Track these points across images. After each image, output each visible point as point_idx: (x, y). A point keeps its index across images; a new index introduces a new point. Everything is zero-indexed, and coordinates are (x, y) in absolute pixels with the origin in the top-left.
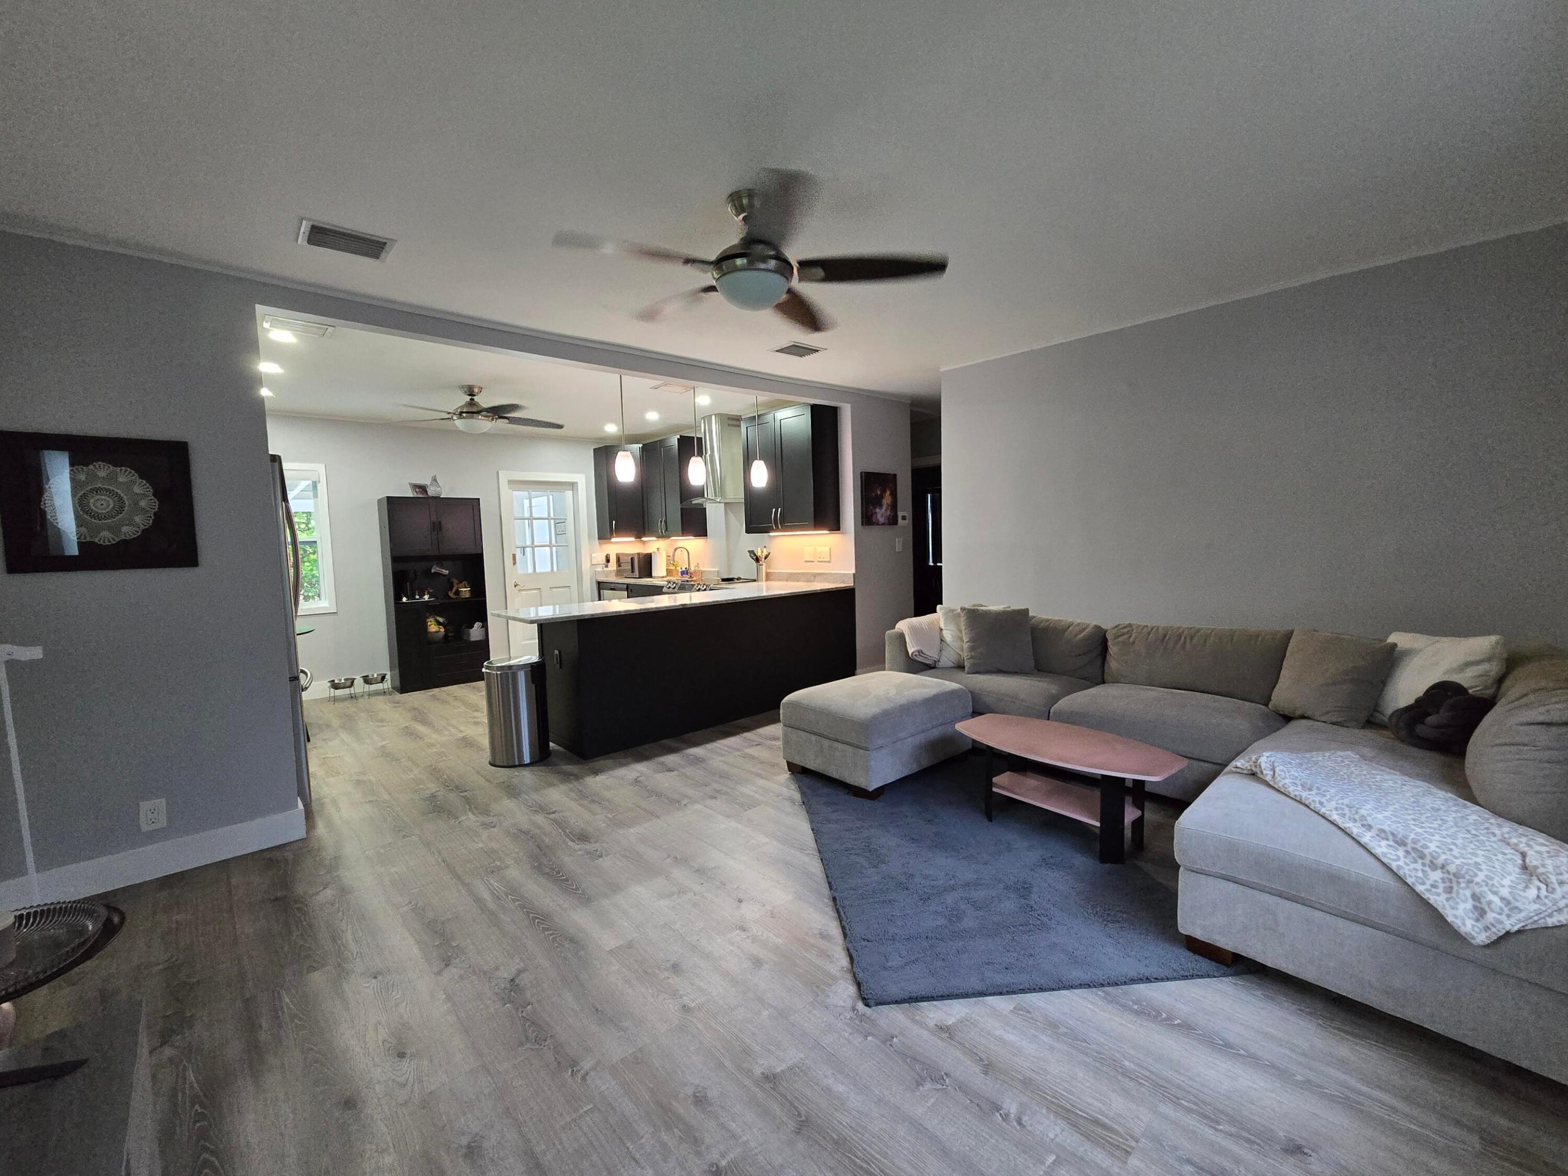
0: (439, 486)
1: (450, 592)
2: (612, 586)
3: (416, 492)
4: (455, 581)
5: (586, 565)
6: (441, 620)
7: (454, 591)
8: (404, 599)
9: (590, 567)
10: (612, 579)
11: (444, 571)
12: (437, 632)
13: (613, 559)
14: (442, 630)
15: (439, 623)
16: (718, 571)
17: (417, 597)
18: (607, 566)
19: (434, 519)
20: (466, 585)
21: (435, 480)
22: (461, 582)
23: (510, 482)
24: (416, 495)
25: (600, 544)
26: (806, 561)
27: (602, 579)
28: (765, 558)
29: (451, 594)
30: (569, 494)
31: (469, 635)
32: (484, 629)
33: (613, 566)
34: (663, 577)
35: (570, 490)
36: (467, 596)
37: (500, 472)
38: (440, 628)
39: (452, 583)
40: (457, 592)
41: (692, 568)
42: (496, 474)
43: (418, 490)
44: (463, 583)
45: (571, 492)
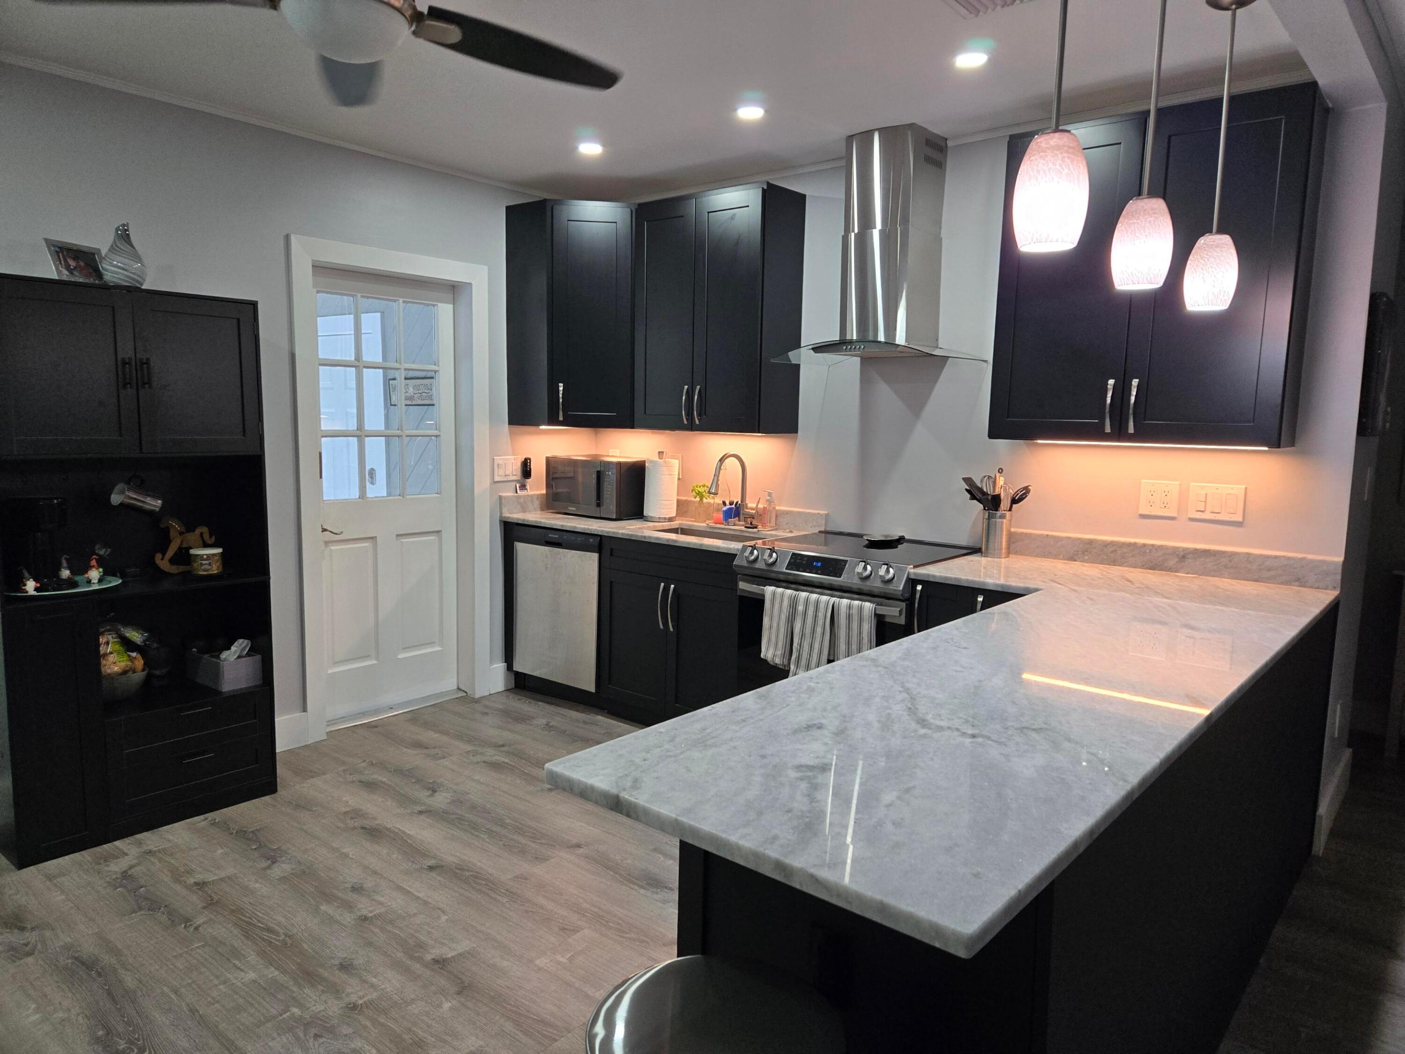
0: (137, 258)
1: (159, 556)
2: (554, 536)
3: (68, 267)
4: (175, 526)
5: (482, 484)
6: (136, 636)
7: (170, 553)
8: (31, 586)
9: (491, 484)
10: (535, 516)
11: (149, 500)
12: (125, 672)
13: (539, 468)
14: (140, 663)
15: (128, 645)
16: (827, 515)
17: (65, 573)
18: (523, 487)
19: (126, 351)
20: (206, 536)
21: (124, 235)
22: (190, 529)
23: (319, 268)
24: (65, 276)
25: (511, 434)
26: (1143, 516)
27: (517, 516)
28: (1014, 501)
29: (163, 563)
30: (445, 311)
31: (217, 673)
32: (258, 657)
33: (537, 486)
34: (671, 520)
35: (450, 303)
36: (215, 569)
37: (293, 238)
38: (132, 659)
39: (167, 531)
40: (183, 557)
41: (751, 504)
42: (281, 243)
43: (72, 263)
44: (198, 531)
45: (452, 306)
